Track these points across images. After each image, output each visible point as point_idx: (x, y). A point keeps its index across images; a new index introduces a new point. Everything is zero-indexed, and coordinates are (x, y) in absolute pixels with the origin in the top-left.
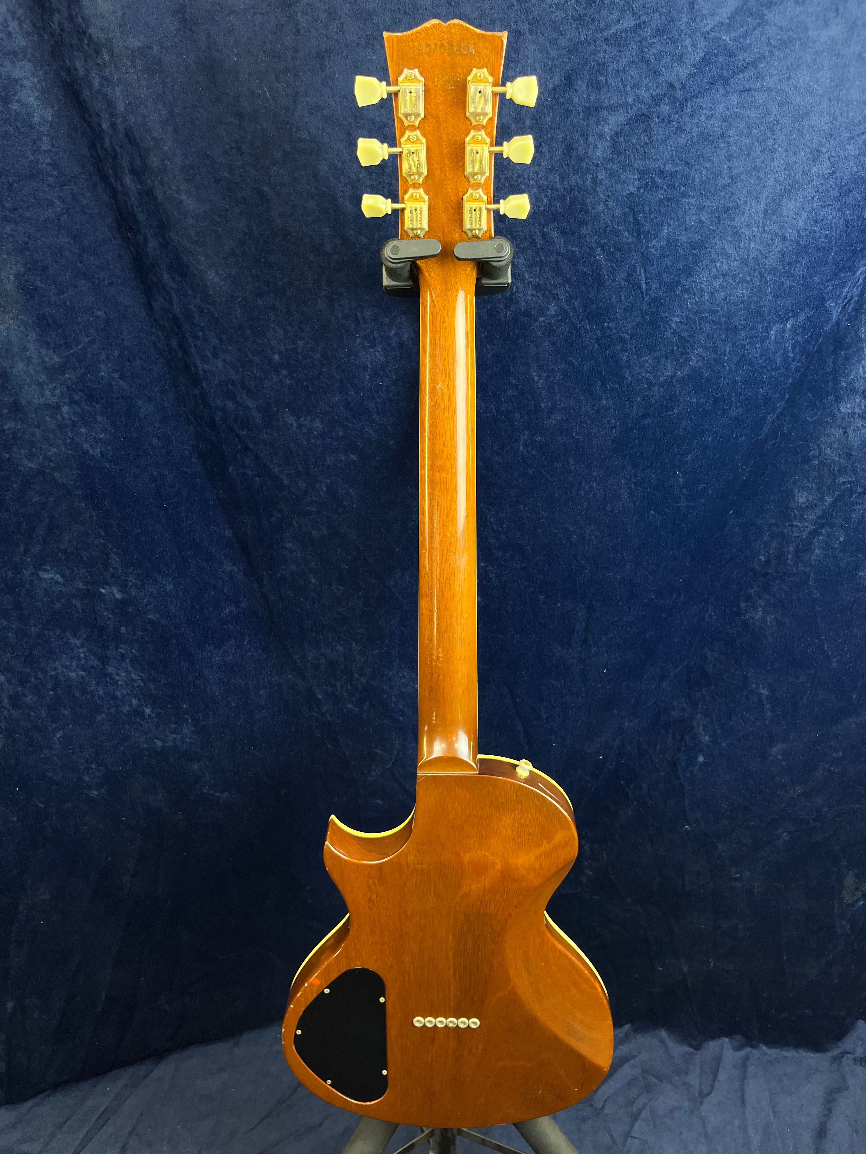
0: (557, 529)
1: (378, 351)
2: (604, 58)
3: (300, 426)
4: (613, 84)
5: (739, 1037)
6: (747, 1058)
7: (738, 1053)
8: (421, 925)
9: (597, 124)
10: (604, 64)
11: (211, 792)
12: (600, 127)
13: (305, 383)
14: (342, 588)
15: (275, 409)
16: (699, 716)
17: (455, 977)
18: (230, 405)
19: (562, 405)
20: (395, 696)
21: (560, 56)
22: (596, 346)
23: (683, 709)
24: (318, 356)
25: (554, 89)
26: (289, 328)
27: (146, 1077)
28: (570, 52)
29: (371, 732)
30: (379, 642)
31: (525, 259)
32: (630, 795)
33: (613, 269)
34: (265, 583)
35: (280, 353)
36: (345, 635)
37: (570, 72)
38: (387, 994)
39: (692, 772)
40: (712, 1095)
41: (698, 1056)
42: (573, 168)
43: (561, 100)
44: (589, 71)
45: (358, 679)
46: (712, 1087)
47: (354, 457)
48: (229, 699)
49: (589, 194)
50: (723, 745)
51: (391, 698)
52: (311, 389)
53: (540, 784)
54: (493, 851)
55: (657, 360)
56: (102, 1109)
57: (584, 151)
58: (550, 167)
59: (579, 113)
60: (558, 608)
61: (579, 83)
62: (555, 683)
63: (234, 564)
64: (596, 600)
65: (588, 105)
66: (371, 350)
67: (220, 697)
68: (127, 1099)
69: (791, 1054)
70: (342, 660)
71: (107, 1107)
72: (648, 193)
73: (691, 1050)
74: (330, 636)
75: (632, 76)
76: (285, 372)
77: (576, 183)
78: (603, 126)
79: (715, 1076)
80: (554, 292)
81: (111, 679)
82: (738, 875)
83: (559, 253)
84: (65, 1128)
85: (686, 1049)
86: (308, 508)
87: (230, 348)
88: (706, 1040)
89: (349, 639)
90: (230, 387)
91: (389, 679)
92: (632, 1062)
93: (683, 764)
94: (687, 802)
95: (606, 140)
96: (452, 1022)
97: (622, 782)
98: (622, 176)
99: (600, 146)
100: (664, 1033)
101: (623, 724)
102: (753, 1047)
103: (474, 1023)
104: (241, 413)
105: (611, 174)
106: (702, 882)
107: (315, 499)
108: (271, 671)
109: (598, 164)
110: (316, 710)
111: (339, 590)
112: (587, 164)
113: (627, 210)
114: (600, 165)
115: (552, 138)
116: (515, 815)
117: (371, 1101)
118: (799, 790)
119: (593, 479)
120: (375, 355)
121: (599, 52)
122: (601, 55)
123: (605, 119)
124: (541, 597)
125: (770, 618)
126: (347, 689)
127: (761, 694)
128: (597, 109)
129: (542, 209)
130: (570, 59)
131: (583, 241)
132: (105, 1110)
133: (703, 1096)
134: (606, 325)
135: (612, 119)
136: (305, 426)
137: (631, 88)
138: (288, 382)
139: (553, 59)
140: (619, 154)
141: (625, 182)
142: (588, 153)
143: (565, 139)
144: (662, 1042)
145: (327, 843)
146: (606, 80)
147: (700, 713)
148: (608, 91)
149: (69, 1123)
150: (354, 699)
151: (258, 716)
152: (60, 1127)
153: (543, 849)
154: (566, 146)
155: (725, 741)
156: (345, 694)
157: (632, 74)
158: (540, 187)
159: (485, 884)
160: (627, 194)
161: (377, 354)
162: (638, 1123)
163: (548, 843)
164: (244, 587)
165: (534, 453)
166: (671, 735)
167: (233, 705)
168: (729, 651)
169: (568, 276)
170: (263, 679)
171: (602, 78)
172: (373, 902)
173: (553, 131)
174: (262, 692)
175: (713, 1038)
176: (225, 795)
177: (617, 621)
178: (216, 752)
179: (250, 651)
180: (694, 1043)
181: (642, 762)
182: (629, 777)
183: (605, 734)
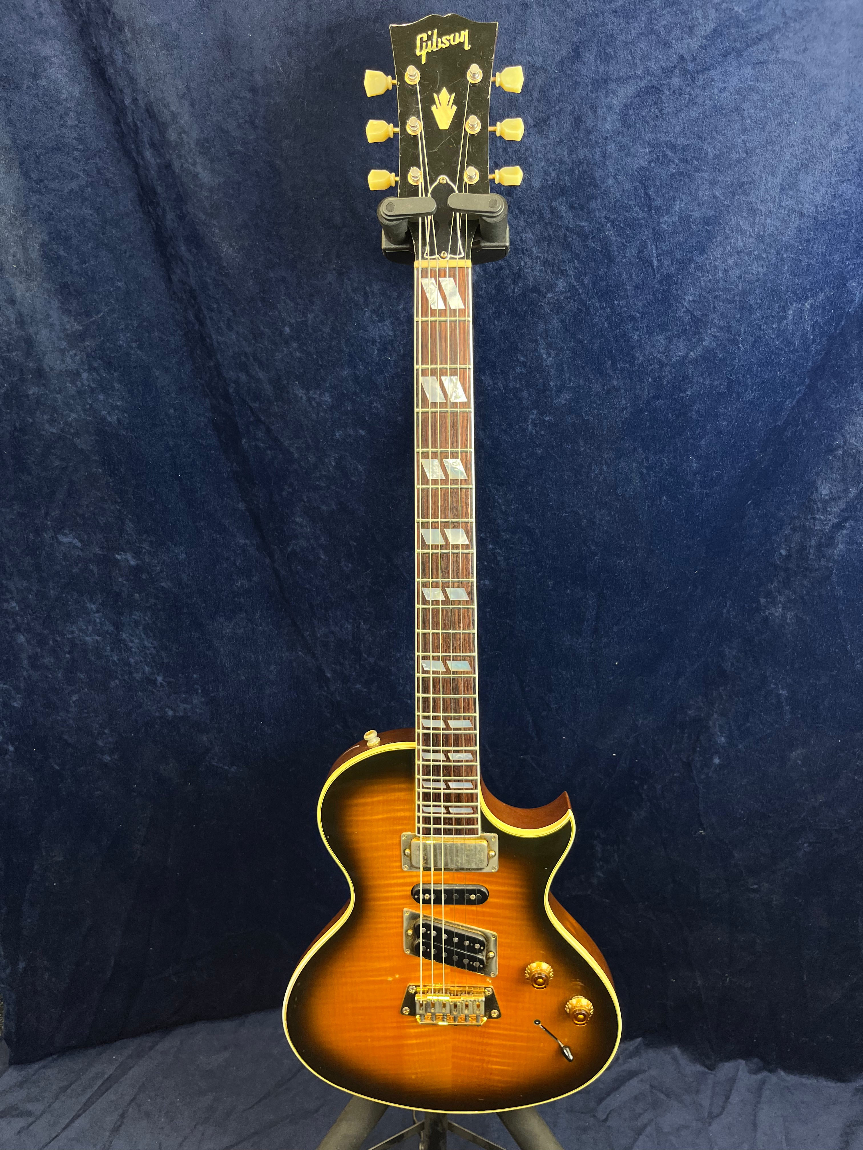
1: (387, 326)
2: (612, 30)
3: (309, 399)
4: (622, 56)
5: (756, 1060)
6: (763, 1082)
7: (754, 1077)
9: (606, 97)
10: (612, 35)
11: (221, 765)
12: (609, 99)
13: (315, 356)
14: (350, 565)
15: (285, 382)
16: (715, 716)
18: (243, 377)
19: (572, 384)
20: (402, 678)
21: (567, 28)
22: (606, 325)
23: (699, 708)
24: (327, 330)
25: (562, 61)
26: (299, 300)
27: (151, 1049)
28: (578, 24)
29: (379, 714)
30: (387, 622)
31: (533, 234)
32: (643, 796)
33: (624, 245)
34: (276, 557)
35: (291, 325)
36: (353, 613)
37: (578, 44)
39: (707, 774)
40: (723, 1116)
41: (711, 1076)
42: (582, 141)
43: (569, 72)
44: (597, 42)
45: (366, 659)
46: (724, 1108)
47: (362, 432)
48: (239, 672)
49: (599, 168)
50: (740, 747)
51: (399, 681)
52: (320, 363)
55: (669, 339)
56: (106, 1076)
57: (592, 124)
58: (558, 140)
59: (588, 86)
60: (568, 594)
61: (587, 55)
62: (564, 673)
63: (247, 538)
64: (607, 588)
65: (597, 77)
66: (380, 324)
67: (229, 670)
68: (131, 1068)
69: (811, 1081)
70: (351, 638)
71: (111, 1075)
72: (659, 167)
73: (705, 1069)
74: (338, 613)
75: (641, 48)
76: (295, 345)
77: (585, 156)
78: (612, 98)
79: (728, 1098)
80: (562, 268)
81: (126, 645)
82: (756, 886)
83: (567, 228)
84: (69, 1091)
85: (699, 1068)
86: (317, 483)
87: (243, 320)
88: (722, 1060)
89: (357, 618)
90: (243, 359)
91: (397, 660)
92: (641, 1076)
93: (698, 766)
94: (701, 806)
95: (616, 112)
97: (636, 782)
98: (632, 150)
99: (609, 119)
100: (676, 1050)
101: (638, 721)
102: (771, 1071)
104: (254, 385)
105: (621, 147)
106: (717, 891)
107: (324, 473)
108: (282, 648)
109: (607, 137)
110: (326, 688)
111: (347, 567)
112: (596, 137)
113: (638, 184)
114: (609, 138)
115: (560, 110)
118: (821, 798)
119: (603, 461)
120: (384, 329)
121: (607, 24)
122: (610, 26)
123: (614, 92)
124: (550, 583)
125: (791, 615)
126: (356, 669)
127: (780, 694)
128: (606, 81)
129: (550, 183)
130: (577, 31)
131: (592, 216)
132: (109, 1078)
133: (712, 1116)
134: (616, 302)
135: (621, 91)
136: (314, 399)
137: (641, 60)
138: (298, 354)
139: (560, 32)
140: (629, 127)
141: (635, 156)
142: (596, 125)
143: (573, 112)
144: (675, 1059)
146: (615, 52)
147: (716, 712)
148: (617, 63)
150: (362, 680)
151: (267, 692)
152: (64, 1090)
154: (575, 118)
155: (741, 743)
156: (354, 674)
157: (642, 46)
158: (548, 160)
160: (638, 168)
161: (385, 328)
162: (641, 1138)
164: (257, 561)
165: (542, 433)
166: (686, 735)
167: (243, 678)
168: (747, 649)
169: (577, 252)
170: (274, 654)
171: (610, 50)
173: (561, 103)
174: (272, 667)
175: (729, 1059)
176: (233, 769)
177: (629, 612)
178: (225, 724)
179: (261, 625)
180: (708, 1063)
181: (657, 762)
182: (643, 777)
183: (618, 730)
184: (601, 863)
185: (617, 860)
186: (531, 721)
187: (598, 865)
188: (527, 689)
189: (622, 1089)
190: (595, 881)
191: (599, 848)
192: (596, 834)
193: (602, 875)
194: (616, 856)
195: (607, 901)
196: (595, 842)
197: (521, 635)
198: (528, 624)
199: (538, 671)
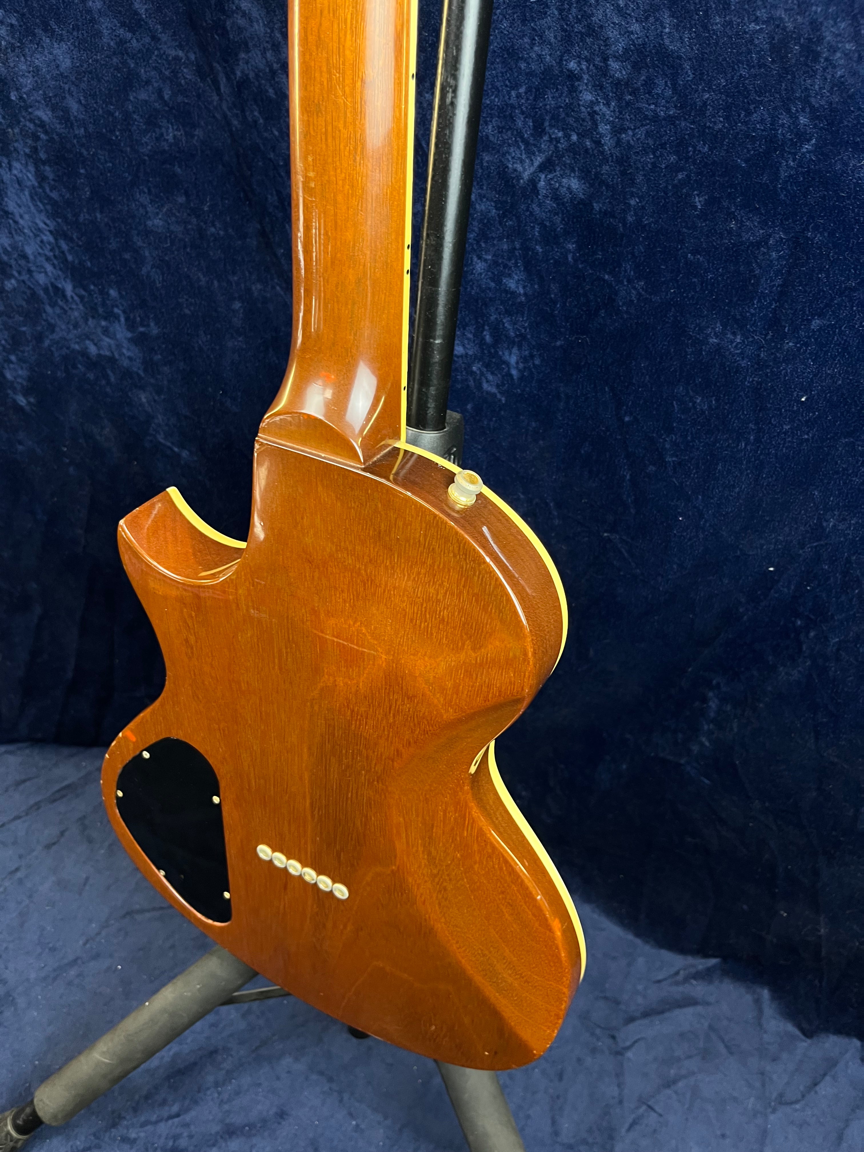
0: (757, 20)
8: (261, 713)
11: (169, 444)
17: (313, 816)
32: (804, 648)
34: (223, 90)
38: (222, 792)
40: (797, 1107)
41: (805, 1044)
46: (803, 1096)
48: (180, 300)
53: (485, 529)
54: (375, 628)
60: (730, 232)
62: (698, 399)
67: (163, 292)
71: (72, 783)
73: (797, 1032)
79: (816, 1083)
84: (21, 787)
85: (791, 1028)
88: (827, 1030)
92: (700, 1009)
96: (310, 875)
97: (799, 623)
100: (766, 993)
101: (828, 521)
103: (341, 891)
108: (250, 273)
116: (419, 573)
117: (214, 920)
133: (782, 1101)
144: (758, 1001)
145: (122, 522)
149: (28, 784)
152: (18, 783)
153: (462, 656)
159: (358, 684)
163: (474, 649)
167: (188, 311)
170: (238, 283)
172: (192, 648)
174: (236, 305)
175: (839, 1031)
176: (185, 454)
177: (853, 289)
178: (165, 382)
179: (214, 225)
180: (805, 1025)
181: (843, 598)
182: (812, 617)
183: (787, 529)
184: (711, 726)
185: (736, 730)
186: (628, 477)
187: (706, 727)
188: (627, 419)
189: (667, 1014)
190: (695, 748)
191: (713, 704)
192: (714, 682)
193: (707, 744)
194: (735, 725)
195: (707, 781)
196: (711, 694)
197: (627, 309)
198: (643, 288)
199: (652, 388)
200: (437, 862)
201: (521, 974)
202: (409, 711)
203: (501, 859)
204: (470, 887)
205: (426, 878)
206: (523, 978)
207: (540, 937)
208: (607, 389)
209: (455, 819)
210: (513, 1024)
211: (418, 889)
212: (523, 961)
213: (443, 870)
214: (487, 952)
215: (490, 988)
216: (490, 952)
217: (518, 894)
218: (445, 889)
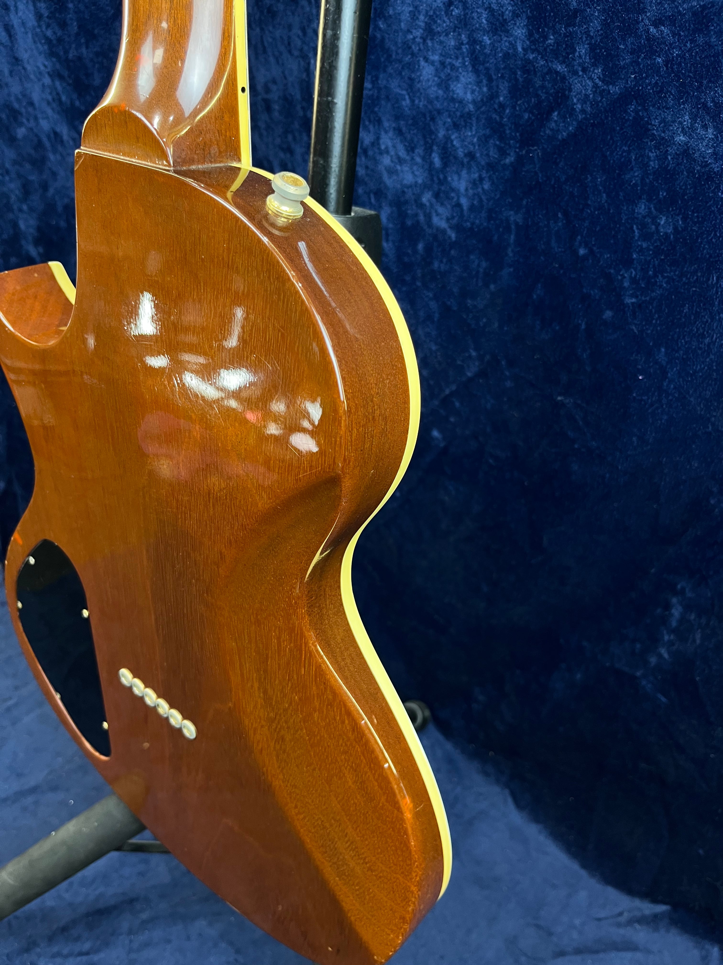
8: (106, 507)
38: (89, 605)
96: (163, 706)
103: (190, 729)
117: (100, 753)
184: (672, 637)
185: (698, 642)
186: (583, 327)
187: (666, 638)
188: (581, 252)
189: (601, 955)
190: (653, 660)
191: (676, 612)
192: (679, 587)
193: (666, 656)
194: (698, 636)
195: (663, 699)
196: (674, 600)
197: (582, 107)
198: (599, 78)
199: (609, 210)
200: (274, 703)
201: (365, 859)
202: (226, 498)
203: (343, 709)
204: (310, 740)
205: (263, 723)
206: (366, 864)
207: (387, 817)
208: (560, 215)
209: (291, 650)
210: (353, 919)
211: (254, 734)
212: (367, 842)
213: (280, 715)
214: (327, 825)
215: (329, 869)
216: (331, 825)
217: (362, 758)
218: (283, 739)
